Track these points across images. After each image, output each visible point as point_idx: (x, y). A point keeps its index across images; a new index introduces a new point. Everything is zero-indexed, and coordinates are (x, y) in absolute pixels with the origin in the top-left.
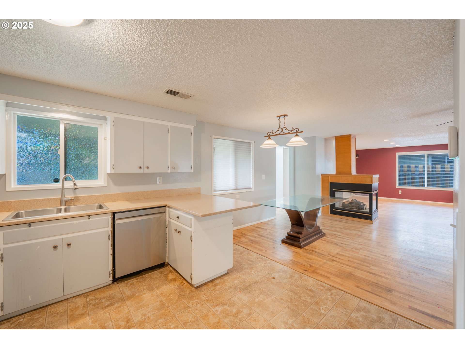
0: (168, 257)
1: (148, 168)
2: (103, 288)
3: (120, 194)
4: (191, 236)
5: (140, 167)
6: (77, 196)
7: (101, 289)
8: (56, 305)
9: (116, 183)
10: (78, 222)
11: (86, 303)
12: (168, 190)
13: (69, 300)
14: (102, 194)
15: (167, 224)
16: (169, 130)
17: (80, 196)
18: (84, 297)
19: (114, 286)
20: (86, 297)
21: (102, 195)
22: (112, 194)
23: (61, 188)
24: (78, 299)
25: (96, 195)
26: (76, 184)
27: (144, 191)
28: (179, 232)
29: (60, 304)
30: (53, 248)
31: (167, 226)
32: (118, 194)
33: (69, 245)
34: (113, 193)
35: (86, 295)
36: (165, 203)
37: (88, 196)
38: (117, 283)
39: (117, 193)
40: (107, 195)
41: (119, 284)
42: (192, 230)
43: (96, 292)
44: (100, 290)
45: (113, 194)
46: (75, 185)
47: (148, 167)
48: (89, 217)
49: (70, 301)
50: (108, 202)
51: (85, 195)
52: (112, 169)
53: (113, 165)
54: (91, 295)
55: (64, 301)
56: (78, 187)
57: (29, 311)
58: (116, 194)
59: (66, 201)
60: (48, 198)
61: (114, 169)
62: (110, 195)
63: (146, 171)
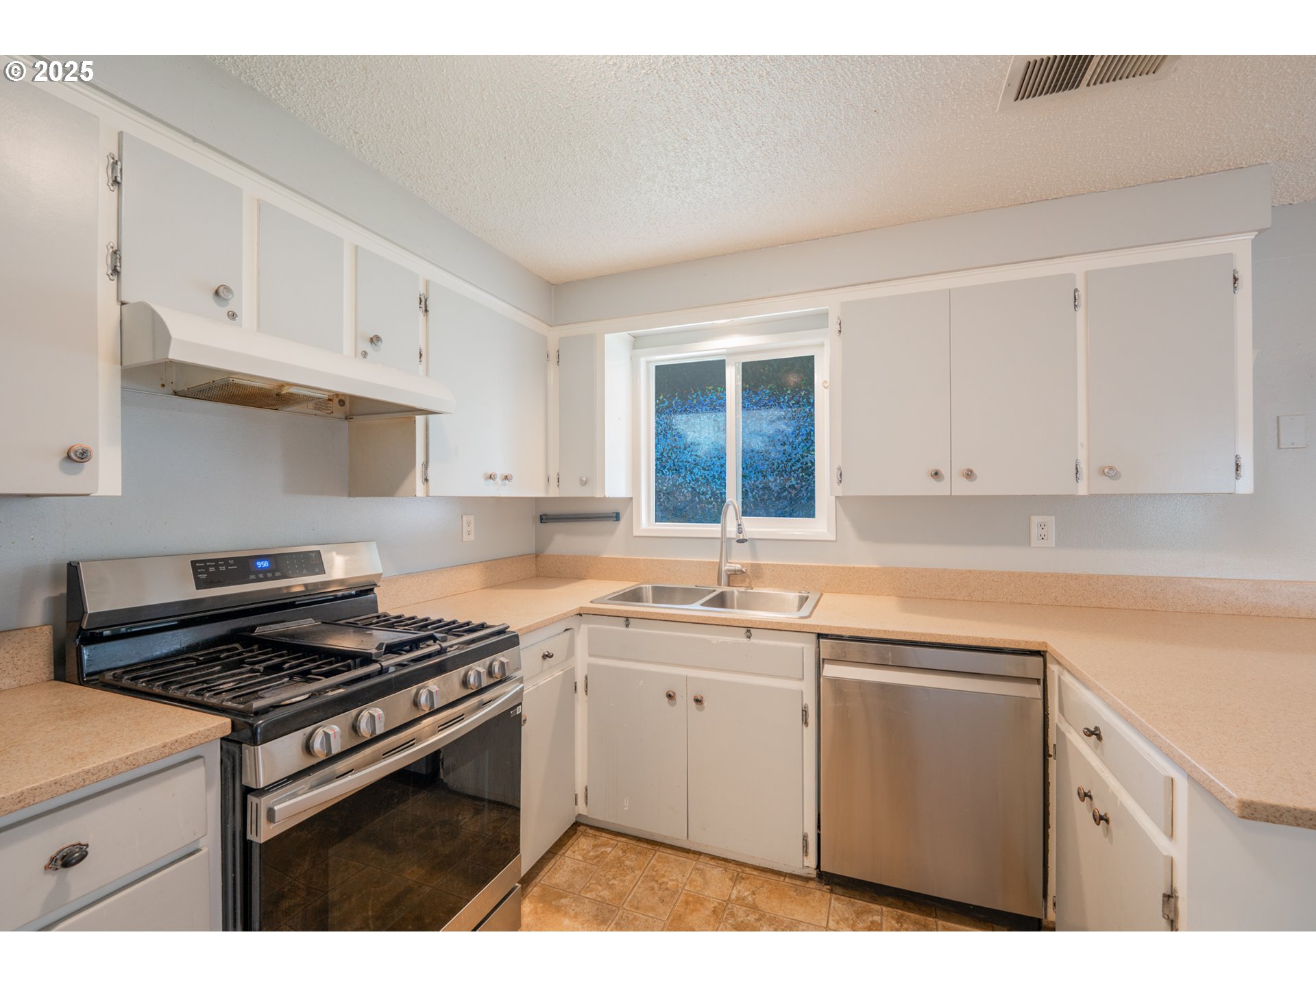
0: (1054, 904)
1: (969, 475)
2: (787, 880)
3: (876, 569)
4: (1163, 889)
5: (936, 474)
6: (759, 562)
7: (782, 878)
8: (671, 856)
9: (868, 532)
10: (722, 639)
11: (725, 903)
12: (1090, 577)
13: (702, 858)
14: (821, 564)
15: (1052, 740)
16: (1082, 294)
17: (764, 564)
18: (730, 876)
19: (818, 894)
20: (736, 880)
21: (820, 566)
22: (850, 569)
23: (720, 536)
24: (715, 873)
25: (803, 566)
26: (741, 528)
27: (970, 571)
28: (1101, 819)
29: (682, 858)
30: (667, 699)
31: (1051, 752)
32: (871, 568)
33: (698, 701)
34: (857, 566)
35: (739, 870)
36: (1041, 640)
37: (783, 565)
38: (831, 891)
39: (867, 566)
40: (836, 567)
41: (836, 899)
42: (1177, 850)
43: (765, 881)
44: (775, 878)
45: (854, 568)
46: (739, 529)
47: (971, 471)
48: (749, 631)
49: (702, 863)
50: (840, 592)
51: (776, 563)
52: (836, 480)
53: (839, 469)
54: (748, 882)
55: (691, 856)
56: (745, 538)
57: (629, 835)
58: (863, 570)
59: (729, 573)
60: (699, 560)
61: (841, 481)
62: (844, 569)
63: (963, 488)
